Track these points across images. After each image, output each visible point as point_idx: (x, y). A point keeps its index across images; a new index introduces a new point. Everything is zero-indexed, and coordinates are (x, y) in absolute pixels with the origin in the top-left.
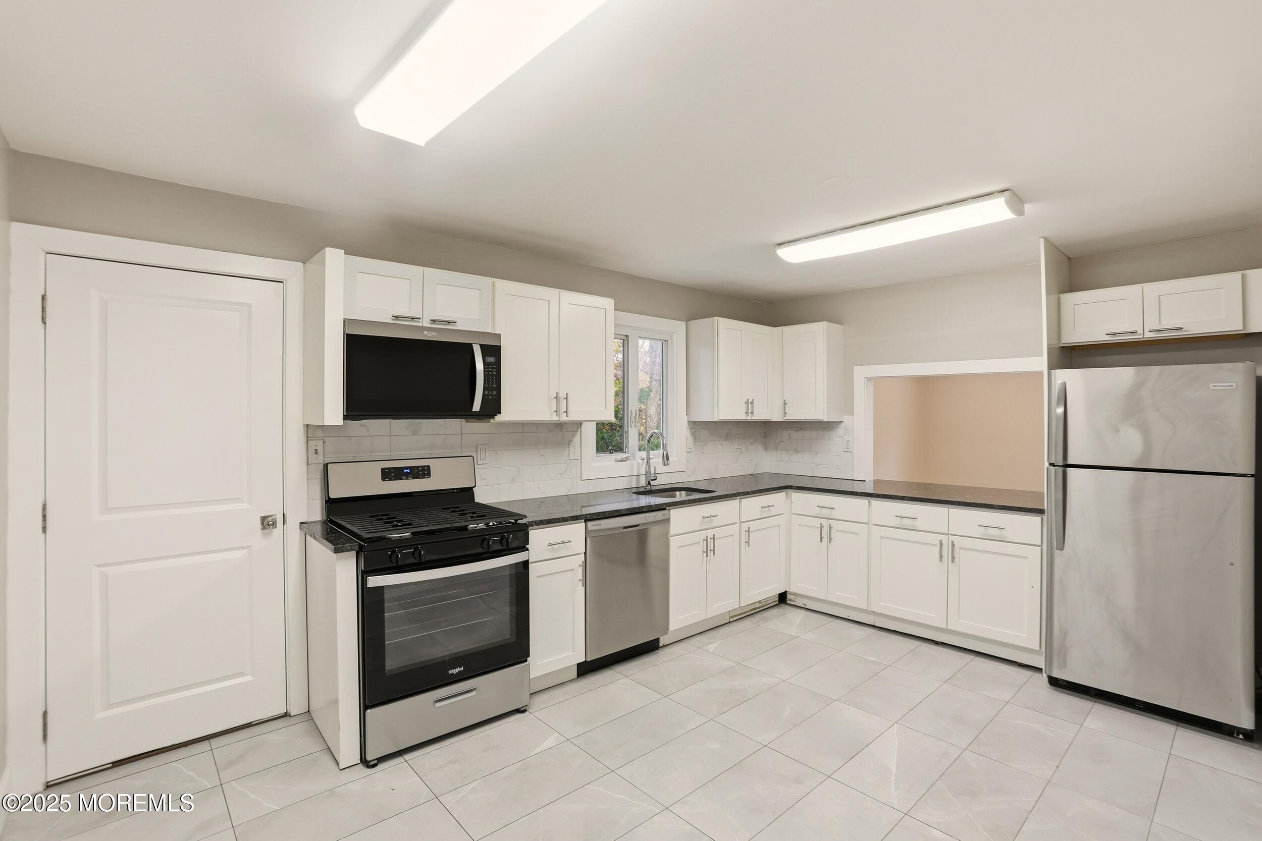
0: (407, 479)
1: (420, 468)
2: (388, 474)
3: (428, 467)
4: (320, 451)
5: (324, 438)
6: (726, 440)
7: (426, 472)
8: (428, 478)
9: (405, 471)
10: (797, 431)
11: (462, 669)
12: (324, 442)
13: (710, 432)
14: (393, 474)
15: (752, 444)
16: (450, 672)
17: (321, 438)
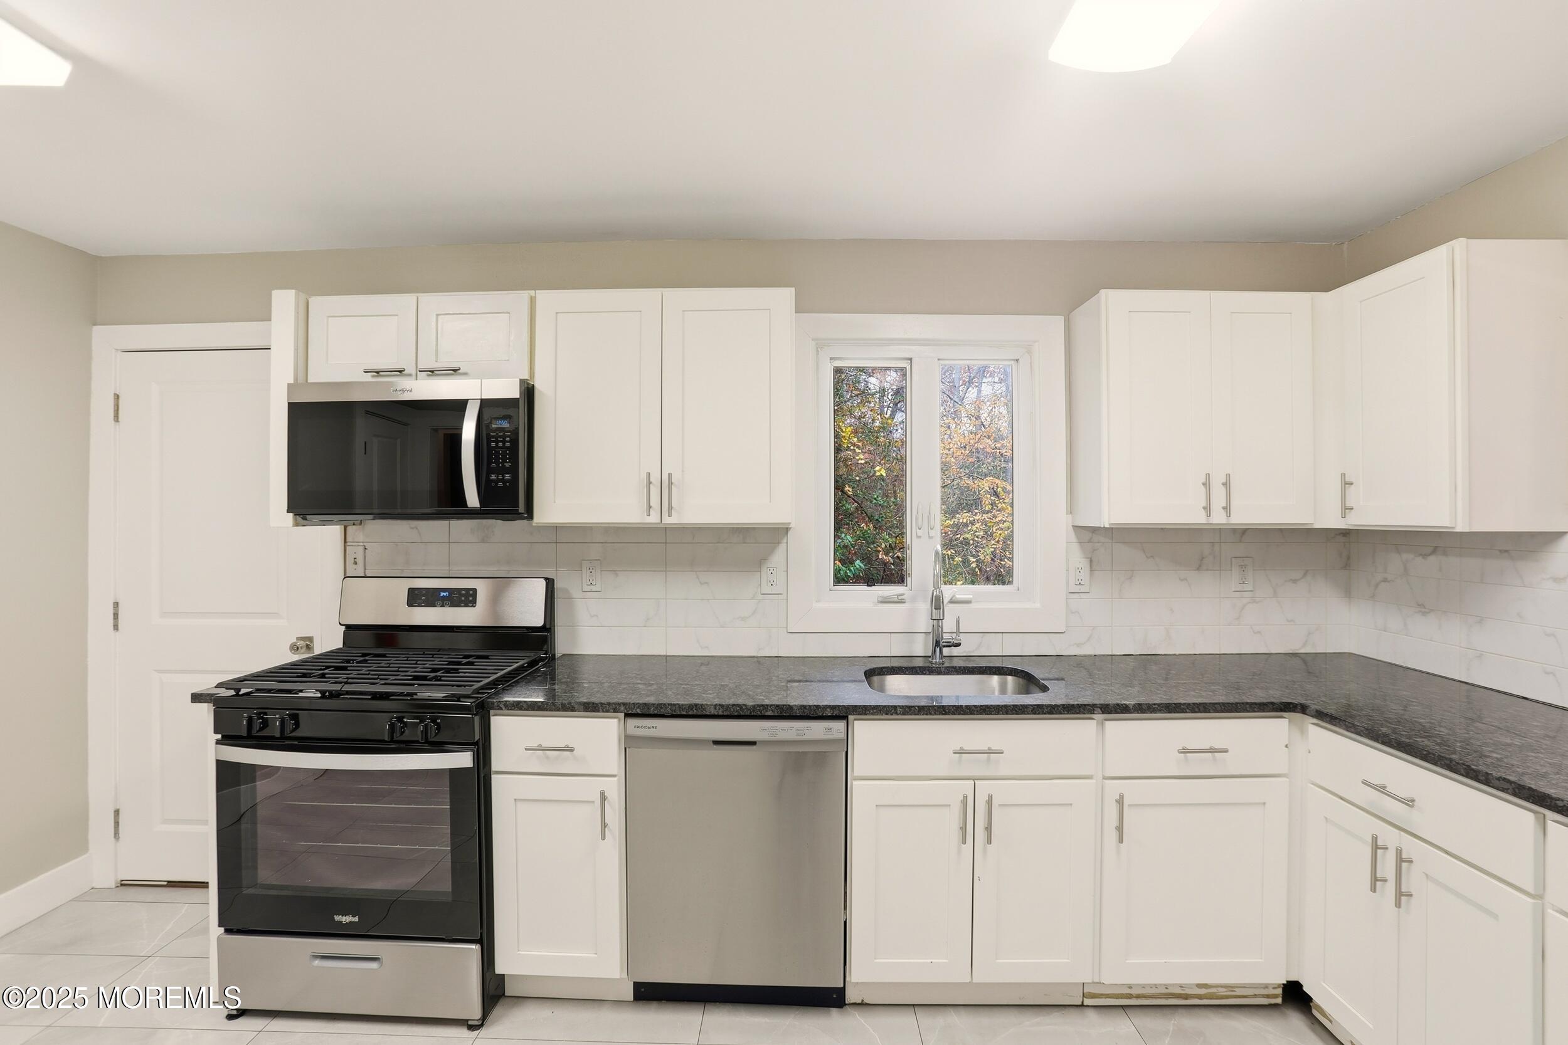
0: (443, 606)
1: (464, 592)
2: (416, 598)
3: (475, 590)
4: (360, 561)
5: (365, 544)
6: (1199, 569)
7: (471, 599)
8: (473, 606)
9: (442, 594)
10: (1425, 556)
11: (356, 919)
12: (365, 549)
13: (1144, 551)
14: (423, 598)
15: (1295, 581)
16: (337, 918)
17: (362, 544)
